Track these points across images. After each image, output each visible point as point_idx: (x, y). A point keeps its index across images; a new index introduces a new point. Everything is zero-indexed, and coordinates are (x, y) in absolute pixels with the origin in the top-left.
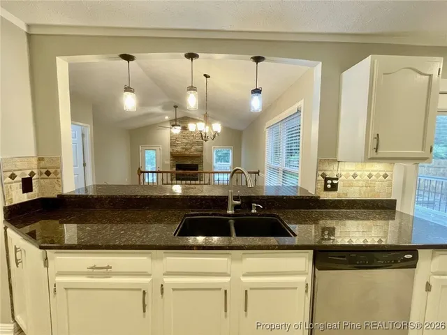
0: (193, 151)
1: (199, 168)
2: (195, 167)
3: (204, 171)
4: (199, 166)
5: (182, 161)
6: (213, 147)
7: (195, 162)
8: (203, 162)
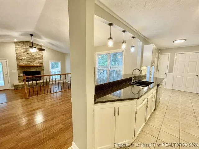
0: (36, 63)
1: (41, 73)
2: (38, 73)
3: (45, 75)
4: (41, 72)
5: (28, 69)
6: (49, 61)
7: (38, 70)
8: (43, 69)
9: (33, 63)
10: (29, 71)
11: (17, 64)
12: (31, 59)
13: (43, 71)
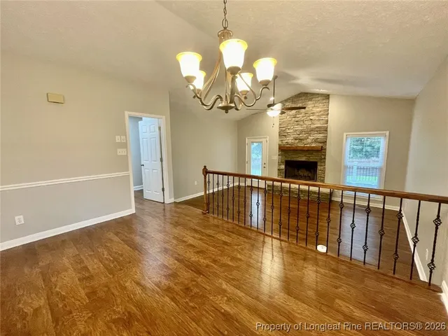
0: (310, 142)
1: (319, 168)
4: (319, 164)
5: (293, 156)
6: (345, 134)
7: (312, 159)
8: (325, 159)
9: (305, 142)
10: (295, 159)
11: (279, 145)
12: (301, 132)
13: (325, 162)
